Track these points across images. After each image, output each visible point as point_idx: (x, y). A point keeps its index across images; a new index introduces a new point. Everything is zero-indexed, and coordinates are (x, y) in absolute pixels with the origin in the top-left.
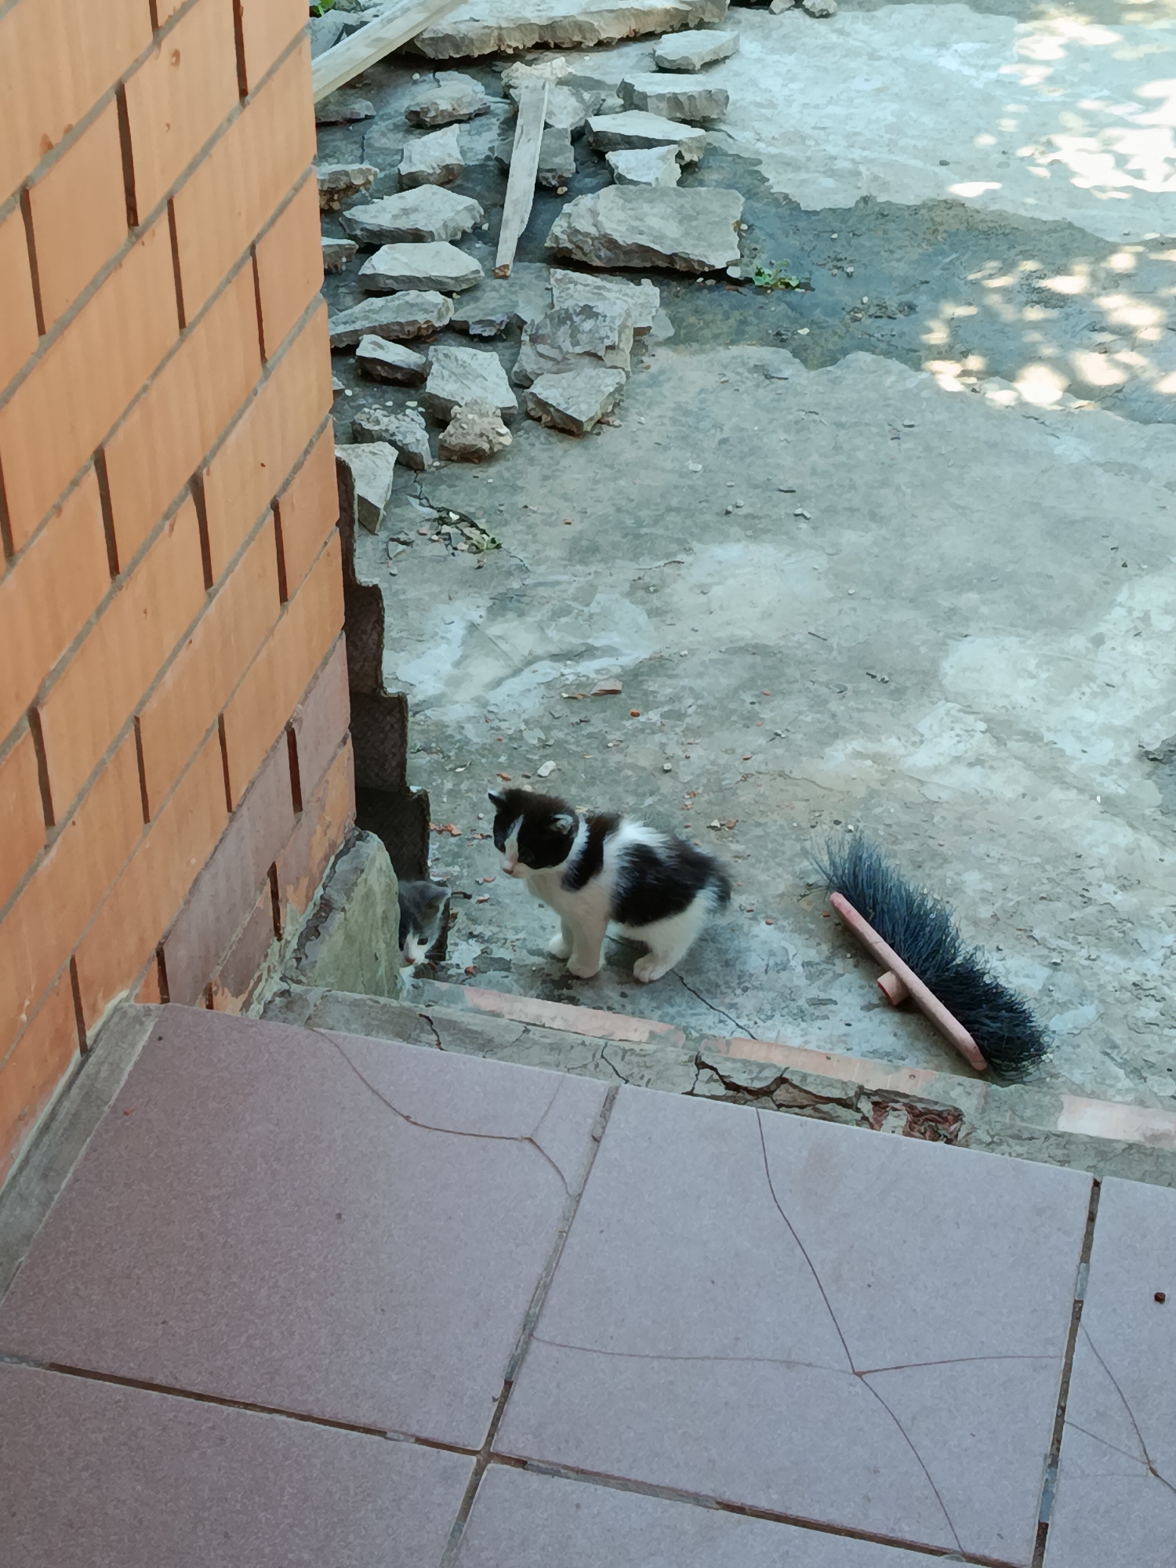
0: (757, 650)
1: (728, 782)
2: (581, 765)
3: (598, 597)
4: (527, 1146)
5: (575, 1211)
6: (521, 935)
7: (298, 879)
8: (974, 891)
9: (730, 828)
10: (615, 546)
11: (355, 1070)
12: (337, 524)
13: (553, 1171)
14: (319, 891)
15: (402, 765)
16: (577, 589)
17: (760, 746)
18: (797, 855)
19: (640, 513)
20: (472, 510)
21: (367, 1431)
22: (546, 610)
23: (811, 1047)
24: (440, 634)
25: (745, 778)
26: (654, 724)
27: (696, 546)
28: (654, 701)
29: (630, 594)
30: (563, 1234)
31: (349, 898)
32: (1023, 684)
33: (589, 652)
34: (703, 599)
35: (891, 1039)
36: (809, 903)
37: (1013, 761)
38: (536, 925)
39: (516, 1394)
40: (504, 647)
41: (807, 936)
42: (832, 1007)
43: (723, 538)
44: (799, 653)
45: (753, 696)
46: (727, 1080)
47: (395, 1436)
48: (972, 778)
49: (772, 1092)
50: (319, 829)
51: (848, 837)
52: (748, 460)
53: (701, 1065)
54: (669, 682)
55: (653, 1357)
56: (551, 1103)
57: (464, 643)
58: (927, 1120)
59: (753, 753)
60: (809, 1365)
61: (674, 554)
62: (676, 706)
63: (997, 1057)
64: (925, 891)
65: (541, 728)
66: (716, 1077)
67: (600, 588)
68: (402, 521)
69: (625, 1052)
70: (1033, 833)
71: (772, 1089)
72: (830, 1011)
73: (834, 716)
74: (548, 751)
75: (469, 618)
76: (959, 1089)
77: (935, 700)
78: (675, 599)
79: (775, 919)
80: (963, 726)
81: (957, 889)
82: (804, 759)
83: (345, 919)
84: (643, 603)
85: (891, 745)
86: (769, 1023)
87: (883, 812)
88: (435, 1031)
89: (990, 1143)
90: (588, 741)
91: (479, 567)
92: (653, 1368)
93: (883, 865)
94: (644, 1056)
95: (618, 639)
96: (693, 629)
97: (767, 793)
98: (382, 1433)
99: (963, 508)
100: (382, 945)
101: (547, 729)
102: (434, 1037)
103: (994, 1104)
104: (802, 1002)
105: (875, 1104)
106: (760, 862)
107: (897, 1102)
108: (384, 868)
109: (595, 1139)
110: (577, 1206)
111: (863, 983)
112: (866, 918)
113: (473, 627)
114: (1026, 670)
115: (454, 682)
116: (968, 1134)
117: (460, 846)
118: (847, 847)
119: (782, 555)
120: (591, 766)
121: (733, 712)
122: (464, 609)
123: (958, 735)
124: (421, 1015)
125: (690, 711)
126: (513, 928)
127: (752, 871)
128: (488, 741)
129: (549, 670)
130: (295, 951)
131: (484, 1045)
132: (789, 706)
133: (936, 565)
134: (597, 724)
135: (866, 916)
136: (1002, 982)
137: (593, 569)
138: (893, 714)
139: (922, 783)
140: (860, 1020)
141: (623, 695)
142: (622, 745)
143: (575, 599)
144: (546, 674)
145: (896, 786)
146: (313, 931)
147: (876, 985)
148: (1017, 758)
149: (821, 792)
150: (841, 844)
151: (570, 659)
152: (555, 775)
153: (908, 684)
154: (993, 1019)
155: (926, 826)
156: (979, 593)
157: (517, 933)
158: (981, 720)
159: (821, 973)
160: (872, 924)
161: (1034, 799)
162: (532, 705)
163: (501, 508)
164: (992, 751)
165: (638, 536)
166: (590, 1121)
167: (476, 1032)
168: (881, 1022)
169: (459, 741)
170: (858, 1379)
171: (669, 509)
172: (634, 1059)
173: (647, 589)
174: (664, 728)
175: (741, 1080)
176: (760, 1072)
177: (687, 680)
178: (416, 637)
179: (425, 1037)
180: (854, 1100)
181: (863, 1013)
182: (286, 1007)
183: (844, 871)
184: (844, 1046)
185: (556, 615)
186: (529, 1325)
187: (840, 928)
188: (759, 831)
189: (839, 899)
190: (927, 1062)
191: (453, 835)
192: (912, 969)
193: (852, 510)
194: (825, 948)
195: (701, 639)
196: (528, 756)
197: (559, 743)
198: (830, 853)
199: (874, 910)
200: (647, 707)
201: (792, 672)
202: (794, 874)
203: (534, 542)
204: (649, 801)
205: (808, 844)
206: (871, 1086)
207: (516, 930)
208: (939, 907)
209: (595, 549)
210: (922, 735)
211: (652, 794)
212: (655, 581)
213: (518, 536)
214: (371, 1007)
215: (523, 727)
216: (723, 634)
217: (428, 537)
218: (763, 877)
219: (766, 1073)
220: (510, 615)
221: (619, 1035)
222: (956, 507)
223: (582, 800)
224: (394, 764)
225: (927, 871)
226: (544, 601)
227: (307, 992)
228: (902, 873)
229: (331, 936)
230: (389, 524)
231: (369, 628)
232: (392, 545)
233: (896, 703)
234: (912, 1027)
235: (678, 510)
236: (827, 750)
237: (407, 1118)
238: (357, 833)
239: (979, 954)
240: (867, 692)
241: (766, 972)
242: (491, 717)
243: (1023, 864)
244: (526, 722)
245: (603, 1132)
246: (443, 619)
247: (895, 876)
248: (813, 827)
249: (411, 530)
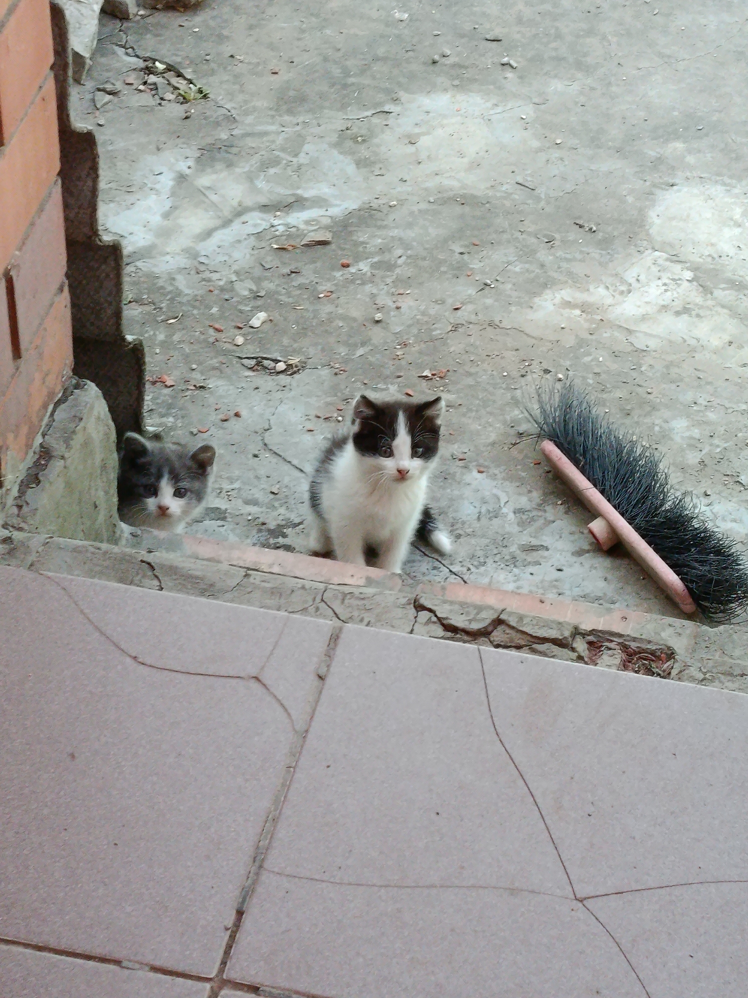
0: (464, 200)
1: (438, 332)
2: (292, 316)
3: (307, 147)
4: (254, 685)
5: (302, 747)
6: (236, 485)
7: (17, 426)
8: (682, 438)
9: (440, 377)
10: (322, 96)
11: (82, 612)
12: (52, 68)
13: (280, 710)
14: (39, 440)
15: (118, 314)
16: (286, 139)
17: (470, 295)
18: (508, 404)
19: (348, 63)
20: (179, 59)
21: (103, 960)
22: (255, 160)
23: (525, 591)
24: (149, 185)
25: (455, 328)
26: (365, 274)
27: (404, 96)
28: (364, 252)
29: (338, 145)
30: (291, 769)
31: (68, 447)
32: (729, 233)
33: (298, 203)
34: (411, 149)
35: (602, 584)
36: (521, 451)
37: (719, 309)
38: (251, 475)
39: (248, 922)
40: (214, 198)
41: (518, 484)
42: (546, 553)
43: (431, 88)
44: (508, 203)
45: (462, 246)
46: (445, 622)
47: (130, 965)
48: (679, 326)
49: (490, 633)
50: (38, 376)
51: (558, 386)
52: (454, 9)
53: (420, 607)
54: (379, 233)
55: (381, 886)
56: (277, 643)
57: (173, 194)
58: (641, 658)
59: (463, 303)
60: (533, 892)
61: (381, 104)
62: (387, 257)
63: (705, 599)
64: (635, 438)
65: (252, 279)
66: (434, 619)
67: (309, 139)
68: (107, 71)
69: (345, 595)
70: (740, 381)
71: (490, 629)
72: (542, 557)
73: (542, 266)
74: (259, 302)
75: (178, 169)
76: (670, 630)
77: (642, 249)
78: (383, 149)
79: (487, 467)
80: (669, 275)
81: (665, 436)
82: (513, 309)
83: (65, 467)
84: (352, 153)
85: (599, 294)
86: (482, 569)
87: (592, 360)
88: (156, 577)
89: (702, 680)
90: (299, 292)
91: (187, 118)
92: (380, 897)
93: (593, 412)
94: (363, 599)
95: (327, 190)
96: (401, 180)
97: (478, 343)
98: (117, 962)
99: (669, 57)
100: (101, 493)
101: (258, 280)
102: (156, 583)
103: (704, 645)
104: (514, 548)
105: (590, 643)
106: (471, 410)
107: (612, 641)
108: (102, 416)
109: (320, 677)
110: (304, 742)
111: (574, 529)
112: (577, 467)
113: (181, 178)
114: (732, 219)
115: (165, 233)
116: (681, 672)
117: (174, 397)
118: (557, 396)
119: (489, 105)
120: (302, 317)
121: (442, 262)
122: (172, 160)
123: (665, 284)
124: (142, 561)
125: (400, 261)
126: (228, 478)
127: (465, 420)
128: (200, 292)
129: (259, 222)
130: (16, 498)
131: (205, 590)
132: (498, 256)
133: (642, 114)
134: (308, 276)
135: (576, 463)
136: (710, 525)
137: (301, 119)
138: (600, 264)
139: (630, 331)
140: (571, 566)
141: (333, 246)
142: (334, 296)
143: (283, 150)
144: (255, 225)
145: (605, 335)
146: (33, 479)
147: (586, 531)
148: (723, 307)
149: (531, 341)
150: (552, 392)
151: (279, 210)
152: (267, 326)
153: (615, 234)
154: (702, 563)
155: (634, 374)
156: (684, 142)
157: (232, 483)
158: (688, 269)
159: (533, 519)
160: (583, 471)
161: (741, 347)
162: (242, 256)
163: (208, 58)
164: (699, 300)
165: (345, 86)
166: (315, 659)
167: (197, 577)
168: (592, 567)
169: (170, 292)
170: (580, 905)
171: (376, 59)
172: (354, 602)
173: (354, 139)
174: (375, 280)
175: (459, 621)
176: (478, 614)
177: (396, 231)
178: (124, 189)
179: (147, 582)
180: (570, 639)
181: (575, 559)
182: (9, 553)
183: (554, 419)
184: (555, 591)
185: (264, 166)
186: (259, 859)
187: (550, 475)
188: (470, 381)
189: (550, 447)
190: (637, 606)
191: (166, 386)
192: (622, 515)
193: (559, 59)
194: (536, 495)
195: (410, 189)
196: (240, 307)
197: (270, 294)
198: (540, 402)
199: (585, 457)
200: (358, 258)
201: (500, 221)
202: (504, 422)
203: (242, 91)
204: (360, 351)
205: (518, 393)
206: (586, 626)
207: (231, 480)
208: (647, 454)
209: (302, 99)
210: (630, 285)
211: (363, 344)
212: (363, 132)
213: (225, 86)
214: (93, 553)
215: (234, 278)
216: (431, 184)
217: (134, 87)
218: (475, 426)
219: (484, 615)
220: (219, 166)
221: (336, 580)
222: (661, 55)
223: (294, 351)
224: (109, 312)
225: (636, 419)
226: (252, 152)
227: (29, 539)
228: (611, 420)
229: (51, 483)
230: (95, 74)
231: (83, 174)
232: (100, 94)
233: (604, 252)
234: (623, 572)
235: (384, 59)
236: (536, 300)
237: (135, 658)
238: (74, 381)
239: (688, 499)
240: (575, 241)
241: (479, 519)
242: (202, 268)
243: (730, 411)
244: (237, 273)
245: (328, 670)
246: (151, 171)
247: (604, 423)
248: (523, 376)
249: (117, 80)
